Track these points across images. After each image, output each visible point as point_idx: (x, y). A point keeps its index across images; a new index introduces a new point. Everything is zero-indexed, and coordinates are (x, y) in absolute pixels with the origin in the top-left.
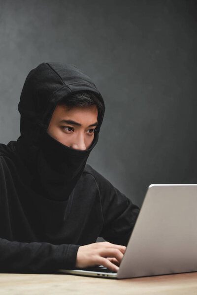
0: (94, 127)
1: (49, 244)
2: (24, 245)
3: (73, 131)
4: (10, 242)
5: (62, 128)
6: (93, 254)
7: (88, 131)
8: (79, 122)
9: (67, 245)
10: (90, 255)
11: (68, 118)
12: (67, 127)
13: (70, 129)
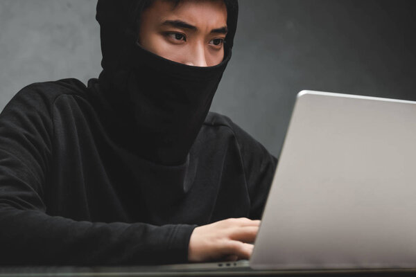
0: (223, 36)
1: (142, 224)
2: (99, 225)
3: (185, 39)
4: (75, 222)
5: (166, 35)
6: (219, 238)
7: (212, 42)
8: (193, 24)
9: (174, 225)
10: (212, 239)
11: (173, 18)
12: (173, 33)
13: (179, 36)
